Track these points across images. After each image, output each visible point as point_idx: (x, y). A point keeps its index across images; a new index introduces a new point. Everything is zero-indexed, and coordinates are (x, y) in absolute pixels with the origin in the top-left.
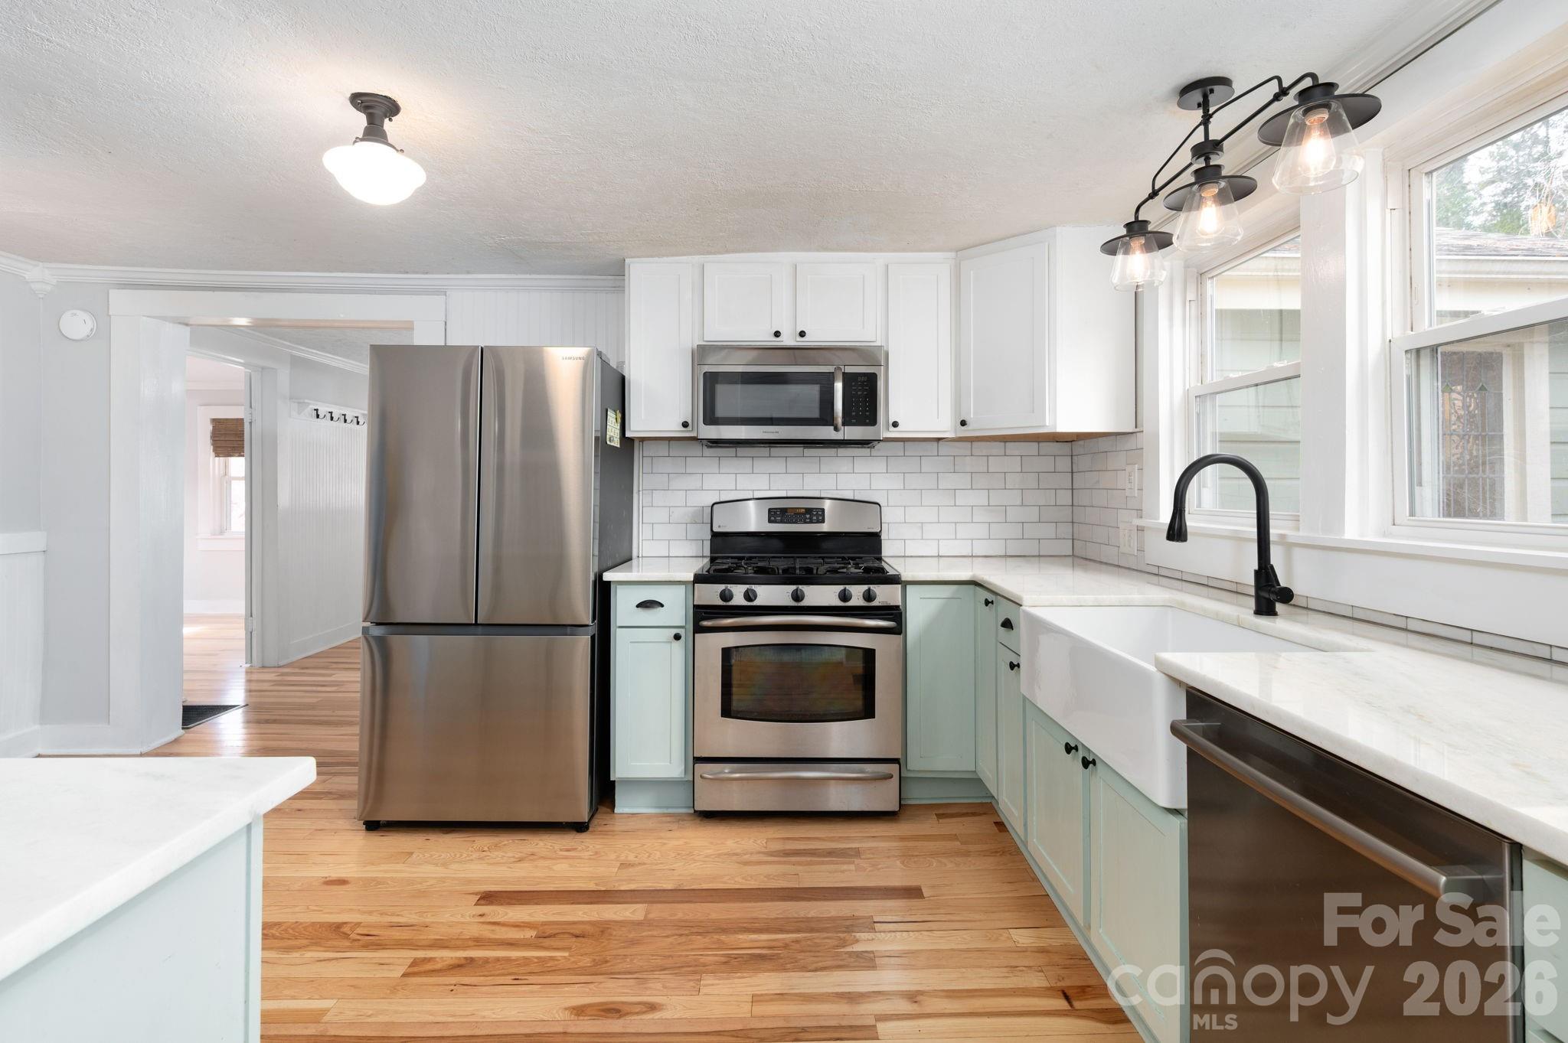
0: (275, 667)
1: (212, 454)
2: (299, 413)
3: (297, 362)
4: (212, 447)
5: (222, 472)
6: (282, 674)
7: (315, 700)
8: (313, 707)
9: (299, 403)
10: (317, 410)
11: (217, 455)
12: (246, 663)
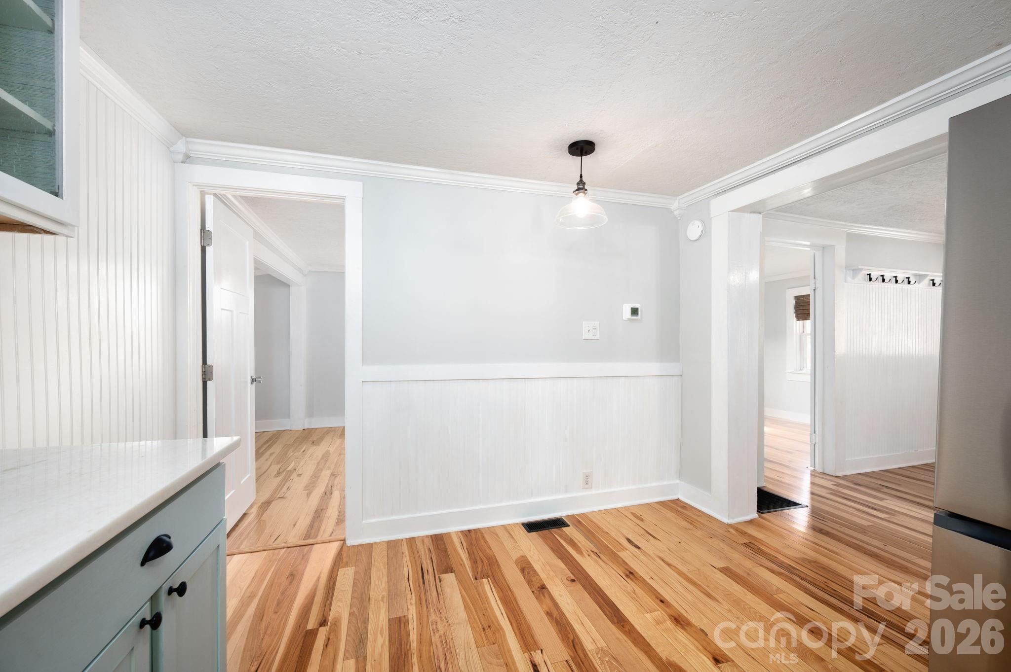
0: (832, 476)
1: (795, 319)
2: (853, 278)
3: (852, 238)
4: (795, 315)
5: (801, 331)
6: (838, 485)
7: (865, 523)
8: (863, 530)
9: (853, 270)
10: (869, 275)
11: (798, 319)
12: (811, 466)
